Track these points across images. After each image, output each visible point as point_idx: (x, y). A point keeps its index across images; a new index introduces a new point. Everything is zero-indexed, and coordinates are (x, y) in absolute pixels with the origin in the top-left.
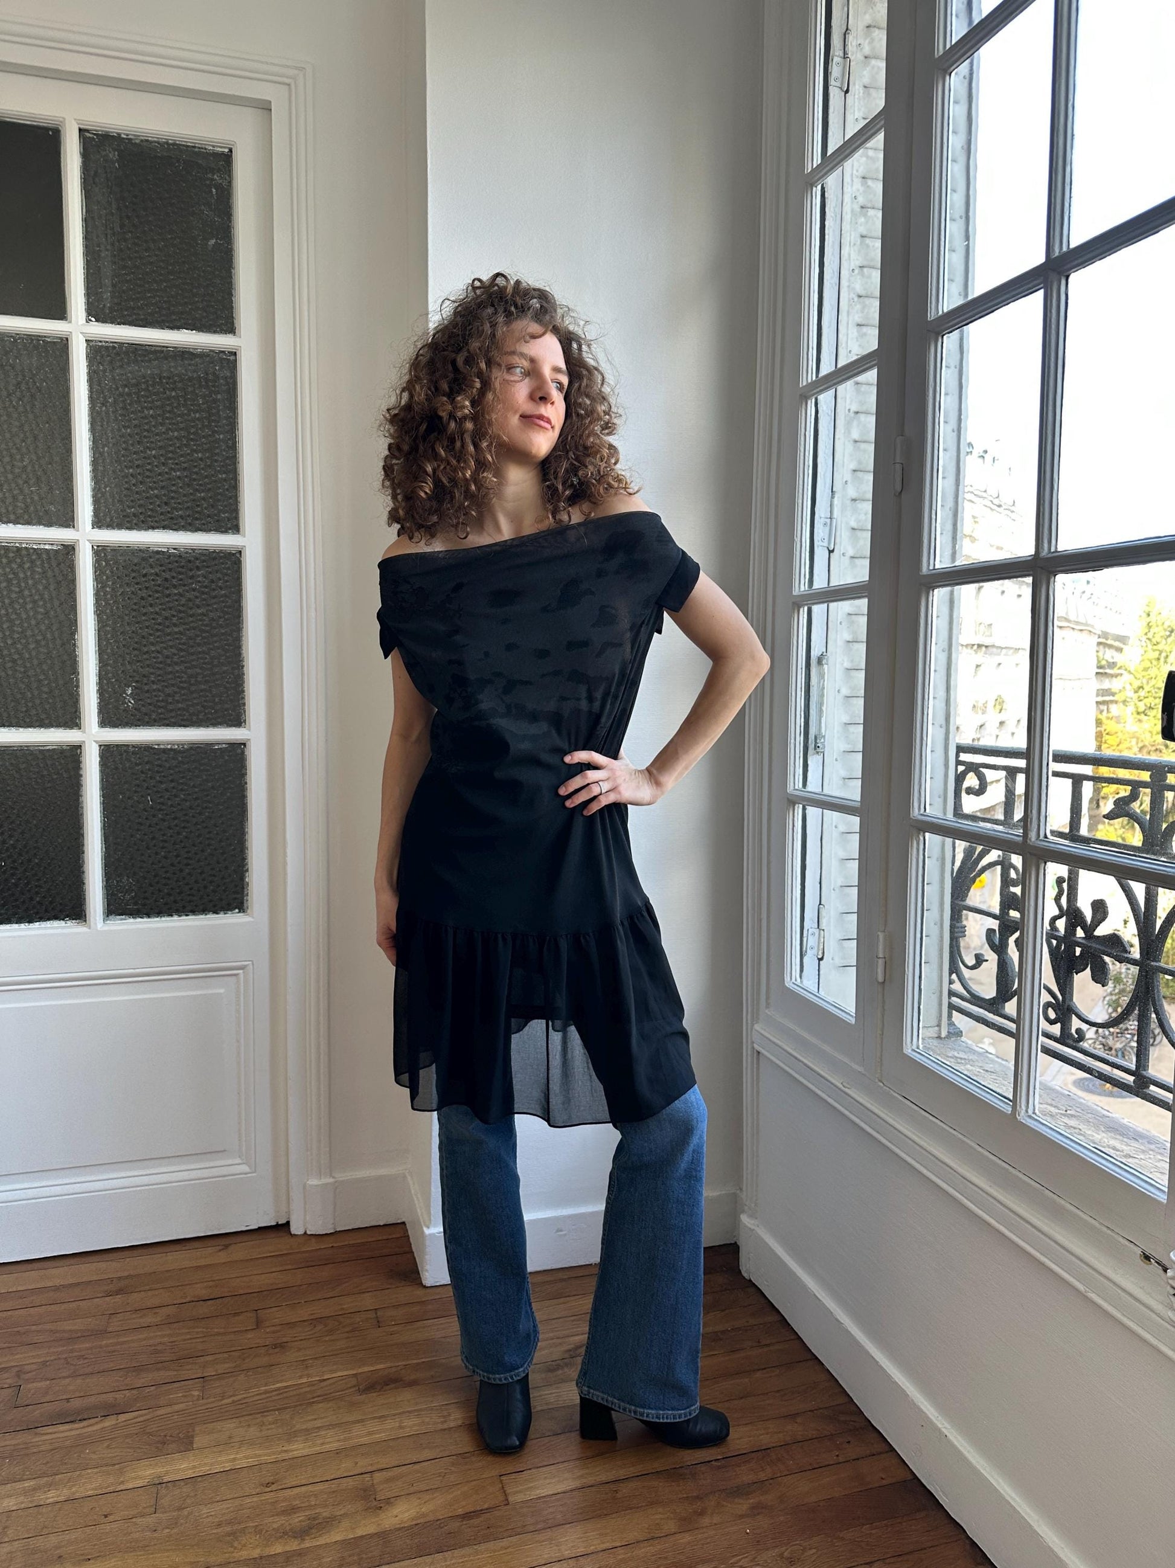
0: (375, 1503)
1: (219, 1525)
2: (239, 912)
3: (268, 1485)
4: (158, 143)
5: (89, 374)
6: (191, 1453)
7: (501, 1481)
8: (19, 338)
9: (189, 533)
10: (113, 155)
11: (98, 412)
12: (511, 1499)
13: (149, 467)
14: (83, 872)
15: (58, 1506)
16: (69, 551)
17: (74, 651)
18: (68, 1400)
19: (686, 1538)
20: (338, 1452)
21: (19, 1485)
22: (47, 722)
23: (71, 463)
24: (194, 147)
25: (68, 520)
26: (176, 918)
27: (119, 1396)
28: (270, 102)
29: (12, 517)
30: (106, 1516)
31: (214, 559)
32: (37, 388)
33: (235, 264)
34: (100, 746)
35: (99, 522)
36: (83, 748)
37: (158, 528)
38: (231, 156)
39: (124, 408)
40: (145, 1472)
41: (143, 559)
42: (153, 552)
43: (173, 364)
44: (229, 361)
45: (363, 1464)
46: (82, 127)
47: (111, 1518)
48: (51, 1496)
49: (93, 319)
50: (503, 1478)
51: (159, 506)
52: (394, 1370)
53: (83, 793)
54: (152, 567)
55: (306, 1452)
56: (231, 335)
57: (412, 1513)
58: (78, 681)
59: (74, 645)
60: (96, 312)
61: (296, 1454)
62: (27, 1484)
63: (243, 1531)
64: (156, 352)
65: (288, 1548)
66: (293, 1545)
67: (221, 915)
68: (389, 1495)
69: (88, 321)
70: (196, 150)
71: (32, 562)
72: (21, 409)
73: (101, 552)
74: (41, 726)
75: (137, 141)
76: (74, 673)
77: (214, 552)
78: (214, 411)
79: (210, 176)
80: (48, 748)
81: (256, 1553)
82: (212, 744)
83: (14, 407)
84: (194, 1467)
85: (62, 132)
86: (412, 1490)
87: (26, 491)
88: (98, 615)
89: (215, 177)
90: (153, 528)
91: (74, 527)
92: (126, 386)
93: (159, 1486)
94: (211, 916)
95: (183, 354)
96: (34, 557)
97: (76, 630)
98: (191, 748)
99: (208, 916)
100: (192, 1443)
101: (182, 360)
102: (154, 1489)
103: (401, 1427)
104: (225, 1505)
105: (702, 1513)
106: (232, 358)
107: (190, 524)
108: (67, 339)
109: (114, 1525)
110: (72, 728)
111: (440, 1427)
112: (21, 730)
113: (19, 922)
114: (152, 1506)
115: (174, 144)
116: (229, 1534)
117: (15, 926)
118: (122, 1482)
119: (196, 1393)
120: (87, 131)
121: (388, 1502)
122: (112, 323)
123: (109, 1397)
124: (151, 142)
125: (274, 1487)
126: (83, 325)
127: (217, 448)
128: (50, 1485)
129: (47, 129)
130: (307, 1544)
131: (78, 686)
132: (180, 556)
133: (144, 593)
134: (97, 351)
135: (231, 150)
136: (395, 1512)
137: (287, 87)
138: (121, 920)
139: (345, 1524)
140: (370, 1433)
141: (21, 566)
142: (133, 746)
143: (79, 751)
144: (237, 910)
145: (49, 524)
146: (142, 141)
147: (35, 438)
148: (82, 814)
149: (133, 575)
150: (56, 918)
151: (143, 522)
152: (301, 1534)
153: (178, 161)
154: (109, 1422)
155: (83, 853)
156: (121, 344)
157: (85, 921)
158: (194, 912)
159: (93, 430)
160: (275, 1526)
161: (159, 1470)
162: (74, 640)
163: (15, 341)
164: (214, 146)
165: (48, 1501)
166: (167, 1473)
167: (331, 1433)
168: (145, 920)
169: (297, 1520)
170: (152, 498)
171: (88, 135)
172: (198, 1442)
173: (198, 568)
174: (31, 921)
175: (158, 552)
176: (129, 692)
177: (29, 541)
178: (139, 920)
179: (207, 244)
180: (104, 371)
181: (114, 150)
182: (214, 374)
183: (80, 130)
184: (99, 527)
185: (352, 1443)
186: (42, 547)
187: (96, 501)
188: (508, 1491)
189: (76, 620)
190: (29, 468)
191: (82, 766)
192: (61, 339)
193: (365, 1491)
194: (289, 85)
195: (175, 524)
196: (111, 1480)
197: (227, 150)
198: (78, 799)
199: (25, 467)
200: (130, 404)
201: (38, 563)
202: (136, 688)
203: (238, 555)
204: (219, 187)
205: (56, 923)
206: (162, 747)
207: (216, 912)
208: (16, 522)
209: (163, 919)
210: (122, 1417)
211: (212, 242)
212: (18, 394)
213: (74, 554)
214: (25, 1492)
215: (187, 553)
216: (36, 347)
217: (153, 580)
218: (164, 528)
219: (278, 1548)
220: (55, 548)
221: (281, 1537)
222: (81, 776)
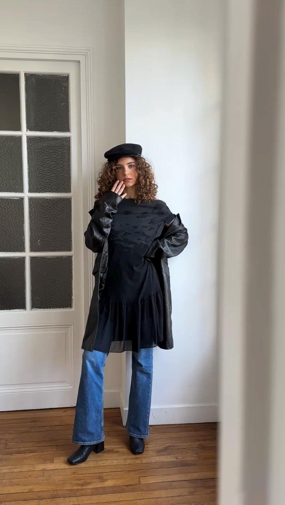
0: (102, 480)
1: (60, 481)
2: (70, 308)
3: (73, 473)
4: (47, 75)
5: (27, 146)
6: (53, 464)
7: (139, 478)
8: (8, 137)
9: (56, 193)
10: (34, 80)
11: (30, 158)
12: (141, 483)
13: (45, 174)
14: (25, 295)
15: (17, 473)
16: (22, 199)
17: (23, 229)
18: (20, 448)
19: (190, 497)
20: (94, 467)
21: (7, 467)
22: (15, 250)
23: (22, 173)
24: (58, 75)
25: (22, 191)
26: (52, 309)
27: (34, 448)
28: (80, 61)
29: (6, 190)
30: (30, 476)
31: (64, 200)
32: (13, 151)
33: (70, 110)
34: (31, 257)
35: (30, 191)
36: (26, 258)
37: (47, 192)
38: (68, 77)
39: (37, 156)
40: (41, 467)
41: (43, 201)
42: (46, 199)
43: (51, 142)
44: (68, 140)
45: (101, 471)
46: (25, 73)
47: (31, 477)
48: (16, 470)
49: (28, 130)
50: (140, 478)
51: (48, 185)
52: (112, 448)
53: (26, 271)
54: (45, 203)
55: (84, 466)
56: (68, 132)
57: (114, 483)
58: (24, 238)
59: (23, 227)
60: (29, 128)
61: (83, 466)
62: (9, 467)
63: (66, 483)
64: (46, 139)
65: (78, 488)
66: (80, 488)
67: (65, 309)
68: (107, 478)
69: (27, 131)
70: (58, 76)
71: (11, 203)
72: (8, 158)
73: (31, 199)
74: (14, 251)
75: (41, 75)
76: (23, 236)
77: (64, 198)
78: (64, 156)
79: (62, 84)
80: (15, 258)
81: (69, 488)
82: (63, 257)
83: (6, 157)
84: (54, 467)
85: (20, 75)
86: (113, 478)
87: (10, 182)
88: (30, 219)
89: (64, 84)
90: (46, 192)
91: (23, 192)
92: (38, 150)
93: (44, 471)
94: (62, 309)
95: (55, 139)
96: (12, 202)
97: (24, 223)
98: (57, 258)
99: (61, 309)
100: (53, 461)
101: (54, 141)
102: (43, 471)
103: (112, 463)
104: (61, 477)
105: (196, 491)
106: (69, 139)
107: (57, 190)
108: (21, 137)
109: (32, 479)
110: (22, 252)
111: (123, 463)
112: (8, 253)
113: (7, 309)
114: (42, 475)
115: (52, 75)
116: (62, 483)
117: (6, 311)
118: (35, 469)
119: (55, 449)
120: (27, 74)
121: (106, 480)
122: (34, 131)
123: (31, 448)
124: (45, 75)
125: (75, 474)
126: (26, 132)
127: (64, 167)
128: (15, 468)
129: (16, 74)
130: (83, 488)
131: (24, 240)
132: (54, 200)
133: (44, 211)
134: (30, 139)
135: (68, 75)
136: (108, 482)
137: (85, 56)
138: (36, 309)
139: (94, 484)
140: (103, 464)
141: (8, 204)
142: (40, 257)
143: (24, 259)
144: (69, 307)
145: (16, 192)
146: (42, 75)
147: (12, 166)
148: (25, 278)
149: (40, 206)
150: (17, 308)
151: (43, 190)
152: (82, 485)
153: (53, 80)
154: (32, 454)
155: (25, 289)
156: (36, 137)
157: (26, 309)
158: (57, 307)
159: (28, 163)
160: (75, 483)
161: (45, 467)
162: (23, 226)
163: (7, 138)
164: (63, 75)
165: (15, 471)
166: (46, 468)
167: (92, 462)
168: (43, 309)
169: (81, 482)
170: (45, 183)
171: (27, 75)
172: (55, 461)
173: (59, 204)
174: (10, 309)
175: (47, 199)
176: (39, 241)
177: (10, 197)
178: (41, 309)
179: (61, 105)
180: (32, 145)
181: (35, 79)
182: (63, 145)
183: (25, 74)
184: (31, 192)
185: (98, 465)
186: (14, 198)
187: (30, 184)
188: (140, 481)
189: (24, 220)
190: (11, 175)
191: (25, 263)
192: (20, 137)
193: (100, 477)
194: (85, 55)
195: (52, 190)
196: (31, 468)
197: (67, 75)
198: (24, 273)
199: (9, 175)
200: (39, 155)
201: (13, 203)
202: (41, 240)
203: (70, 199)
204: (65, 87)
205: (17, 310)
206: (48, 257)
207: (63, 308)
208: (7, 191)
209: (48, 309)
210: (35, 454)
211: (63, 104)
212: (7, 153)
213: (23, 200)
214: (10, 469)
215: (56, 199)
216: (12, 139)
217: (46, 207)
218: (49, 192)
219: (75, 488)
220: (18, 199)
221: (76, 485)
222: (25, 266)
